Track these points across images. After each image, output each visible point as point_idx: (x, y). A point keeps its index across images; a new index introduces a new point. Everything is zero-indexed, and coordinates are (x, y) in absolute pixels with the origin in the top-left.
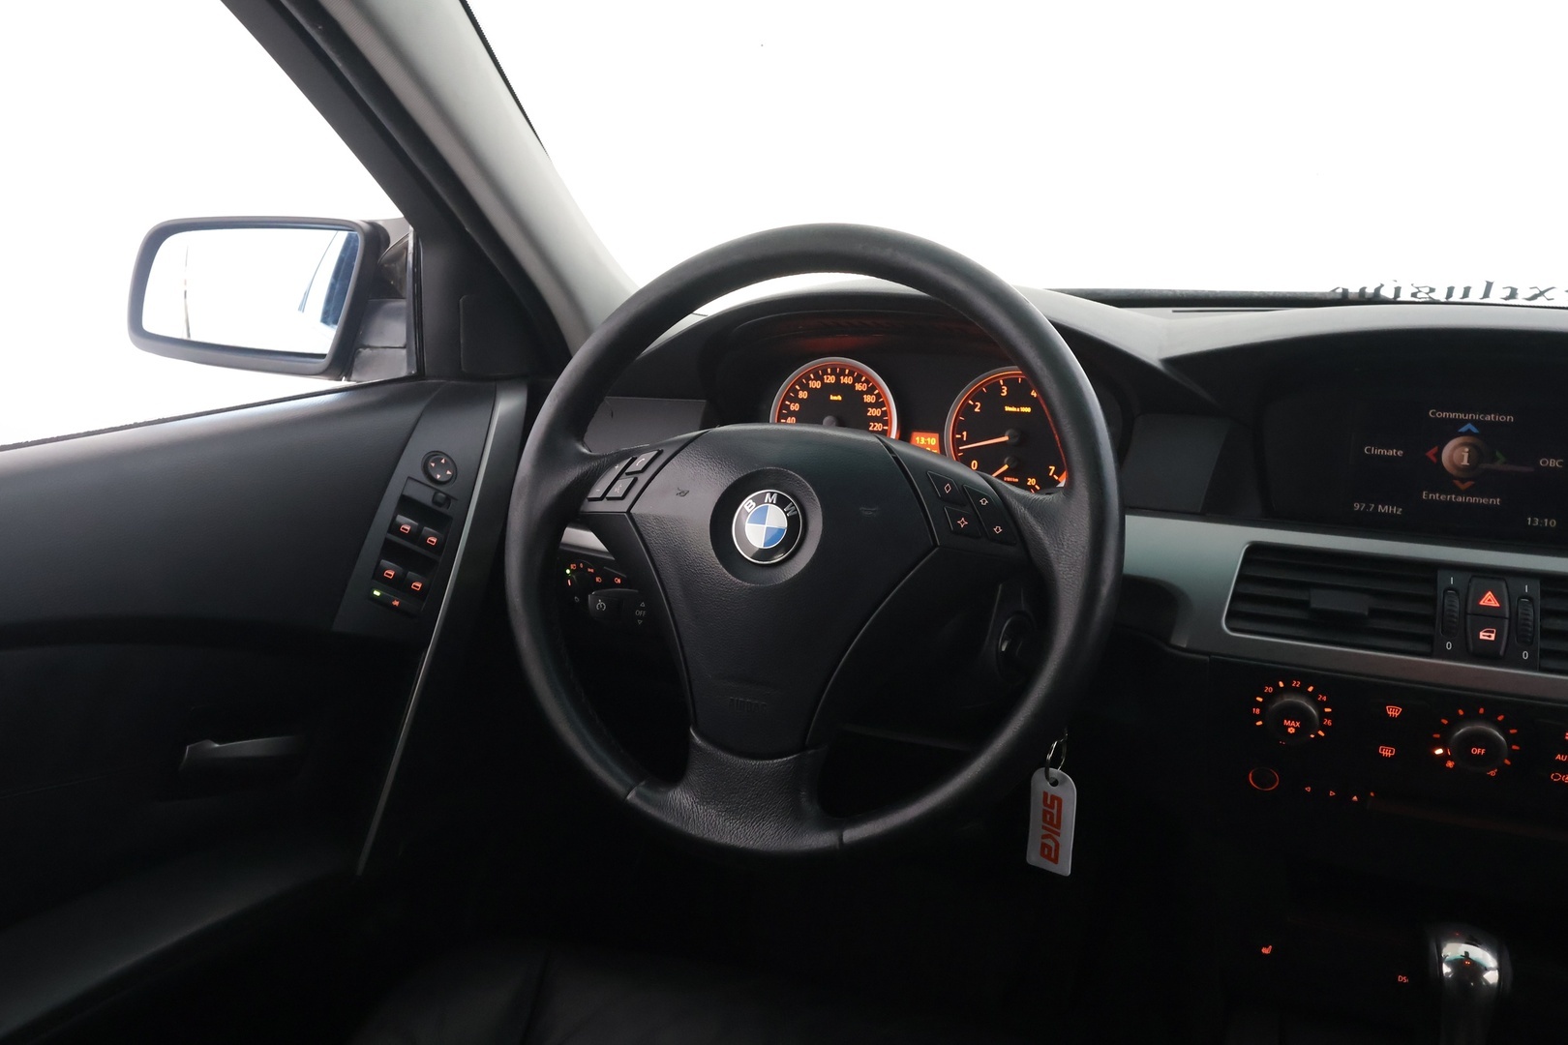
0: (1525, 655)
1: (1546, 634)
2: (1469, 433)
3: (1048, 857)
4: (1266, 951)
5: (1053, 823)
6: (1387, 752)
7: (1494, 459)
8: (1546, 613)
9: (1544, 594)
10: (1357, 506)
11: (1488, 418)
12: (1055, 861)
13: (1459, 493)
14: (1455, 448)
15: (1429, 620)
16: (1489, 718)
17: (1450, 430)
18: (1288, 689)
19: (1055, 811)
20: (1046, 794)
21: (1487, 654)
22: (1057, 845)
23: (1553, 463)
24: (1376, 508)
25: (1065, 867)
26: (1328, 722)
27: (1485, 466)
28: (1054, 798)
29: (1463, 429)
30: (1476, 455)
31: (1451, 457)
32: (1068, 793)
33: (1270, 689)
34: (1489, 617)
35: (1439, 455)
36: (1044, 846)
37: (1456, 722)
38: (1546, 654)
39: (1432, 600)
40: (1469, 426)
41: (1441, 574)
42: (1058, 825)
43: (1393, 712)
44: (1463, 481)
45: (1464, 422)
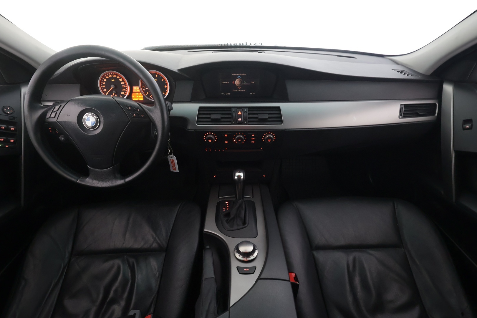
0: (246, 122)
1: (249, 118)
2: (239, 78)
3: (174, 170)
4: (215, 176)
5: (173, 164)
6: (226, 142)
7: (244, 83)
8: (249, 114)
9: (248, 111)
10: (222, 94)
11: (242, 74)
12: (176, 170)
13: (239, 89)
14: (237, 81)
15: (230, 118)
16: (241, 134)
17: (236, 77)
18: (209, 134)
19: (173, 162)
20: (171, 159)
21: (240, 123)
22: (175, 167)
23: (253, 82)
24: (225, 94)
25: (177, 171)
26: (216, 139)
27: (242, 84)
28: (172, 160)
29: (238, 77)
30: (241, 82)
31: (237, 83)
32: (175, 159)
33: (206, 135)
34: (240, 116)
35: (235, 82)
36: (173, 168)
37: (236, 136)
38: (249, 121)
39: (231, 114)
40: (239, 76)
41: (232, 109)
42: (174, 164)
43: (226, 136)
44: (239, 87)
45: (238, 76)
